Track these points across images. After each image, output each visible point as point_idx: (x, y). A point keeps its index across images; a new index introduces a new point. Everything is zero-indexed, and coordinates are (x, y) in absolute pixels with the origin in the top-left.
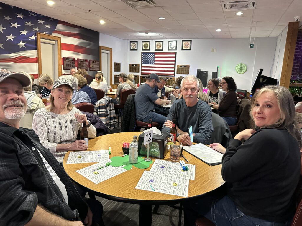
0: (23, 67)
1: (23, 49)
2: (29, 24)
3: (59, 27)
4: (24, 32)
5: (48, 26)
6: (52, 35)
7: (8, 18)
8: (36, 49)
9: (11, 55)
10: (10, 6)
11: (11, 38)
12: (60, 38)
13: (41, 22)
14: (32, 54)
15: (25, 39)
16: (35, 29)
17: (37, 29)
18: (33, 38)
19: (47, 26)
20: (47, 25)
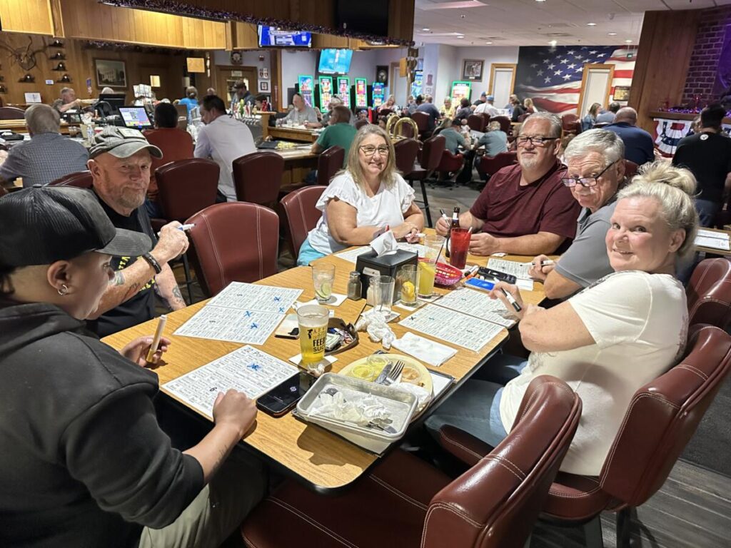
0: (565, 98)
1: (568, 81)
2: (580, 57)
3: (617, 53)
4: (572, 66)
5: (602, 55)
6: (606, 63)
7: (559, 57)
8: (581, 80)
9: (556, 87)
10: (563, 46)
11: (558, 73)
12: (614, 65)
13: (594, 52)
14: (577, 85)
15: (572, 72)
16: (584, 61)
17: (587, 61)
18: (581, 69)
19: (599, 56)
20: (600, 53)
